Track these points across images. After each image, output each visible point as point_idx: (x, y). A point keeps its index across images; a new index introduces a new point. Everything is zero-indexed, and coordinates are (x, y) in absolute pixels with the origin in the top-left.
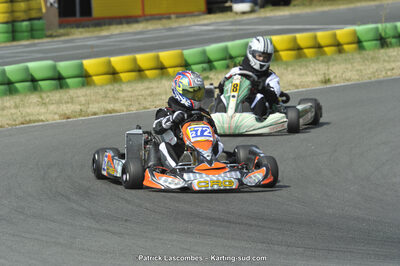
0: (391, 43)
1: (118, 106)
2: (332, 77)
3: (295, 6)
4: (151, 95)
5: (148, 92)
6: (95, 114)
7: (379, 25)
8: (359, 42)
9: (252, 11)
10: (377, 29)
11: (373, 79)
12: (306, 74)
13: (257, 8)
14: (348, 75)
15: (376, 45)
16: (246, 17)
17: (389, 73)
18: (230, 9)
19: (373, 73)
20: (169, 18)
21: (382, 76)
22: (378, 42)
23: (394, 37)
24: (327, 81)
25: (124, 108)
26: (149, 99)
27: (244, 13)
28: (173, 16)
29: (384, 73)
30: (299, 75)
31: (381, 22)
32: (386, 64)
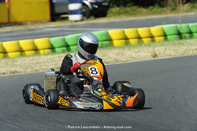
0: (185, 37)
1: (18, 69)
2: (157, 53)
3: (109, 17)
4: (38, 63)
5: (35, 61)
6: (4, 74)
7: (178, 25)
8: (165, 35)
9: (82, 20)
10: (177, 27)
11: (185, 55)
12: (139, 52)
13: (85, 18)
14: (168, 52)
15: (176, 38)
16: (79, 23)
17: (194, 52)
18: (67, 18)
19: (185, 51)
20: (26, 24)
21: (190, 53)
22: (177, 36)
23: (187, 33)
24: (155, 56)
25: (23, 71)
26: (38, 65)
27: (76, 21)
28: (29, 23)
29: (191, 52)
30: (135, 52)
31: (179, 23)
32: (190, 47)
